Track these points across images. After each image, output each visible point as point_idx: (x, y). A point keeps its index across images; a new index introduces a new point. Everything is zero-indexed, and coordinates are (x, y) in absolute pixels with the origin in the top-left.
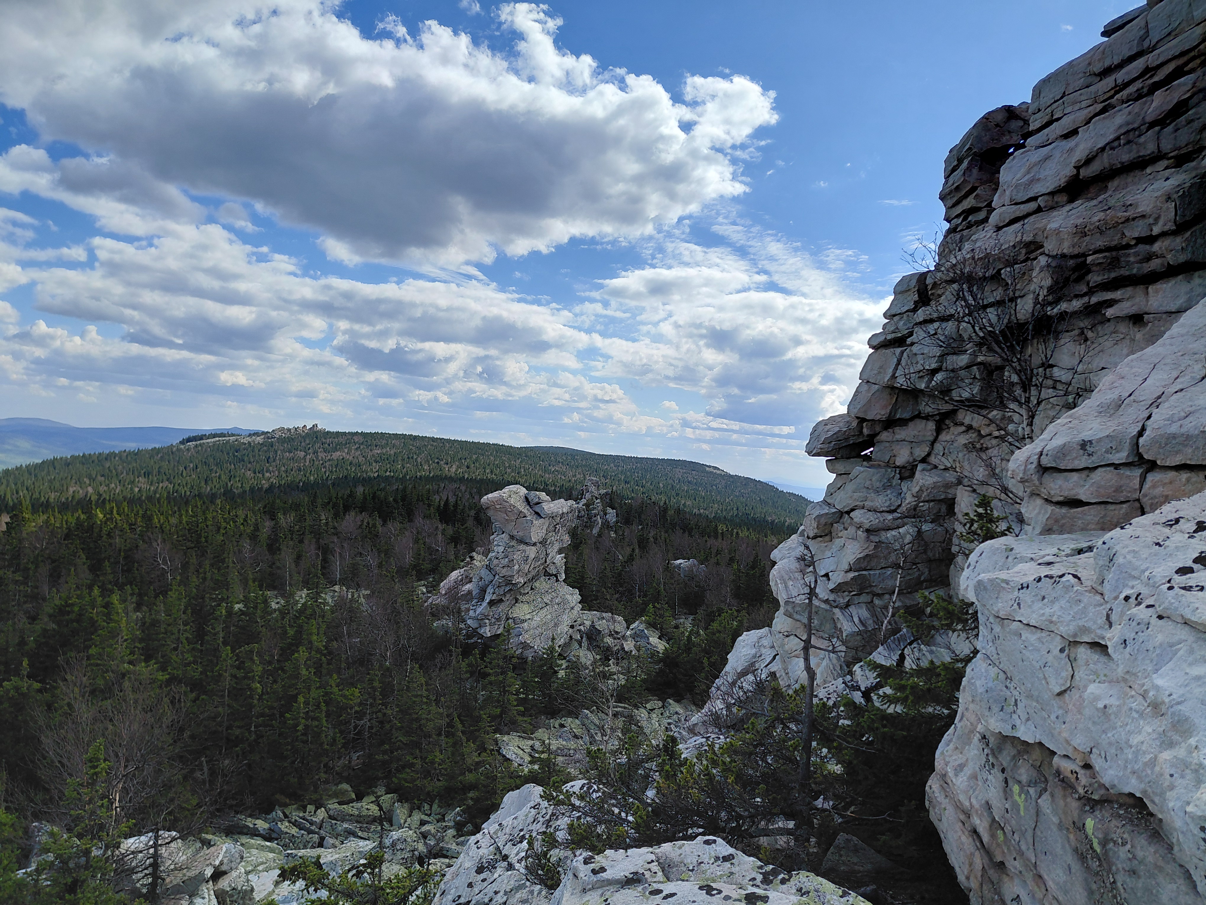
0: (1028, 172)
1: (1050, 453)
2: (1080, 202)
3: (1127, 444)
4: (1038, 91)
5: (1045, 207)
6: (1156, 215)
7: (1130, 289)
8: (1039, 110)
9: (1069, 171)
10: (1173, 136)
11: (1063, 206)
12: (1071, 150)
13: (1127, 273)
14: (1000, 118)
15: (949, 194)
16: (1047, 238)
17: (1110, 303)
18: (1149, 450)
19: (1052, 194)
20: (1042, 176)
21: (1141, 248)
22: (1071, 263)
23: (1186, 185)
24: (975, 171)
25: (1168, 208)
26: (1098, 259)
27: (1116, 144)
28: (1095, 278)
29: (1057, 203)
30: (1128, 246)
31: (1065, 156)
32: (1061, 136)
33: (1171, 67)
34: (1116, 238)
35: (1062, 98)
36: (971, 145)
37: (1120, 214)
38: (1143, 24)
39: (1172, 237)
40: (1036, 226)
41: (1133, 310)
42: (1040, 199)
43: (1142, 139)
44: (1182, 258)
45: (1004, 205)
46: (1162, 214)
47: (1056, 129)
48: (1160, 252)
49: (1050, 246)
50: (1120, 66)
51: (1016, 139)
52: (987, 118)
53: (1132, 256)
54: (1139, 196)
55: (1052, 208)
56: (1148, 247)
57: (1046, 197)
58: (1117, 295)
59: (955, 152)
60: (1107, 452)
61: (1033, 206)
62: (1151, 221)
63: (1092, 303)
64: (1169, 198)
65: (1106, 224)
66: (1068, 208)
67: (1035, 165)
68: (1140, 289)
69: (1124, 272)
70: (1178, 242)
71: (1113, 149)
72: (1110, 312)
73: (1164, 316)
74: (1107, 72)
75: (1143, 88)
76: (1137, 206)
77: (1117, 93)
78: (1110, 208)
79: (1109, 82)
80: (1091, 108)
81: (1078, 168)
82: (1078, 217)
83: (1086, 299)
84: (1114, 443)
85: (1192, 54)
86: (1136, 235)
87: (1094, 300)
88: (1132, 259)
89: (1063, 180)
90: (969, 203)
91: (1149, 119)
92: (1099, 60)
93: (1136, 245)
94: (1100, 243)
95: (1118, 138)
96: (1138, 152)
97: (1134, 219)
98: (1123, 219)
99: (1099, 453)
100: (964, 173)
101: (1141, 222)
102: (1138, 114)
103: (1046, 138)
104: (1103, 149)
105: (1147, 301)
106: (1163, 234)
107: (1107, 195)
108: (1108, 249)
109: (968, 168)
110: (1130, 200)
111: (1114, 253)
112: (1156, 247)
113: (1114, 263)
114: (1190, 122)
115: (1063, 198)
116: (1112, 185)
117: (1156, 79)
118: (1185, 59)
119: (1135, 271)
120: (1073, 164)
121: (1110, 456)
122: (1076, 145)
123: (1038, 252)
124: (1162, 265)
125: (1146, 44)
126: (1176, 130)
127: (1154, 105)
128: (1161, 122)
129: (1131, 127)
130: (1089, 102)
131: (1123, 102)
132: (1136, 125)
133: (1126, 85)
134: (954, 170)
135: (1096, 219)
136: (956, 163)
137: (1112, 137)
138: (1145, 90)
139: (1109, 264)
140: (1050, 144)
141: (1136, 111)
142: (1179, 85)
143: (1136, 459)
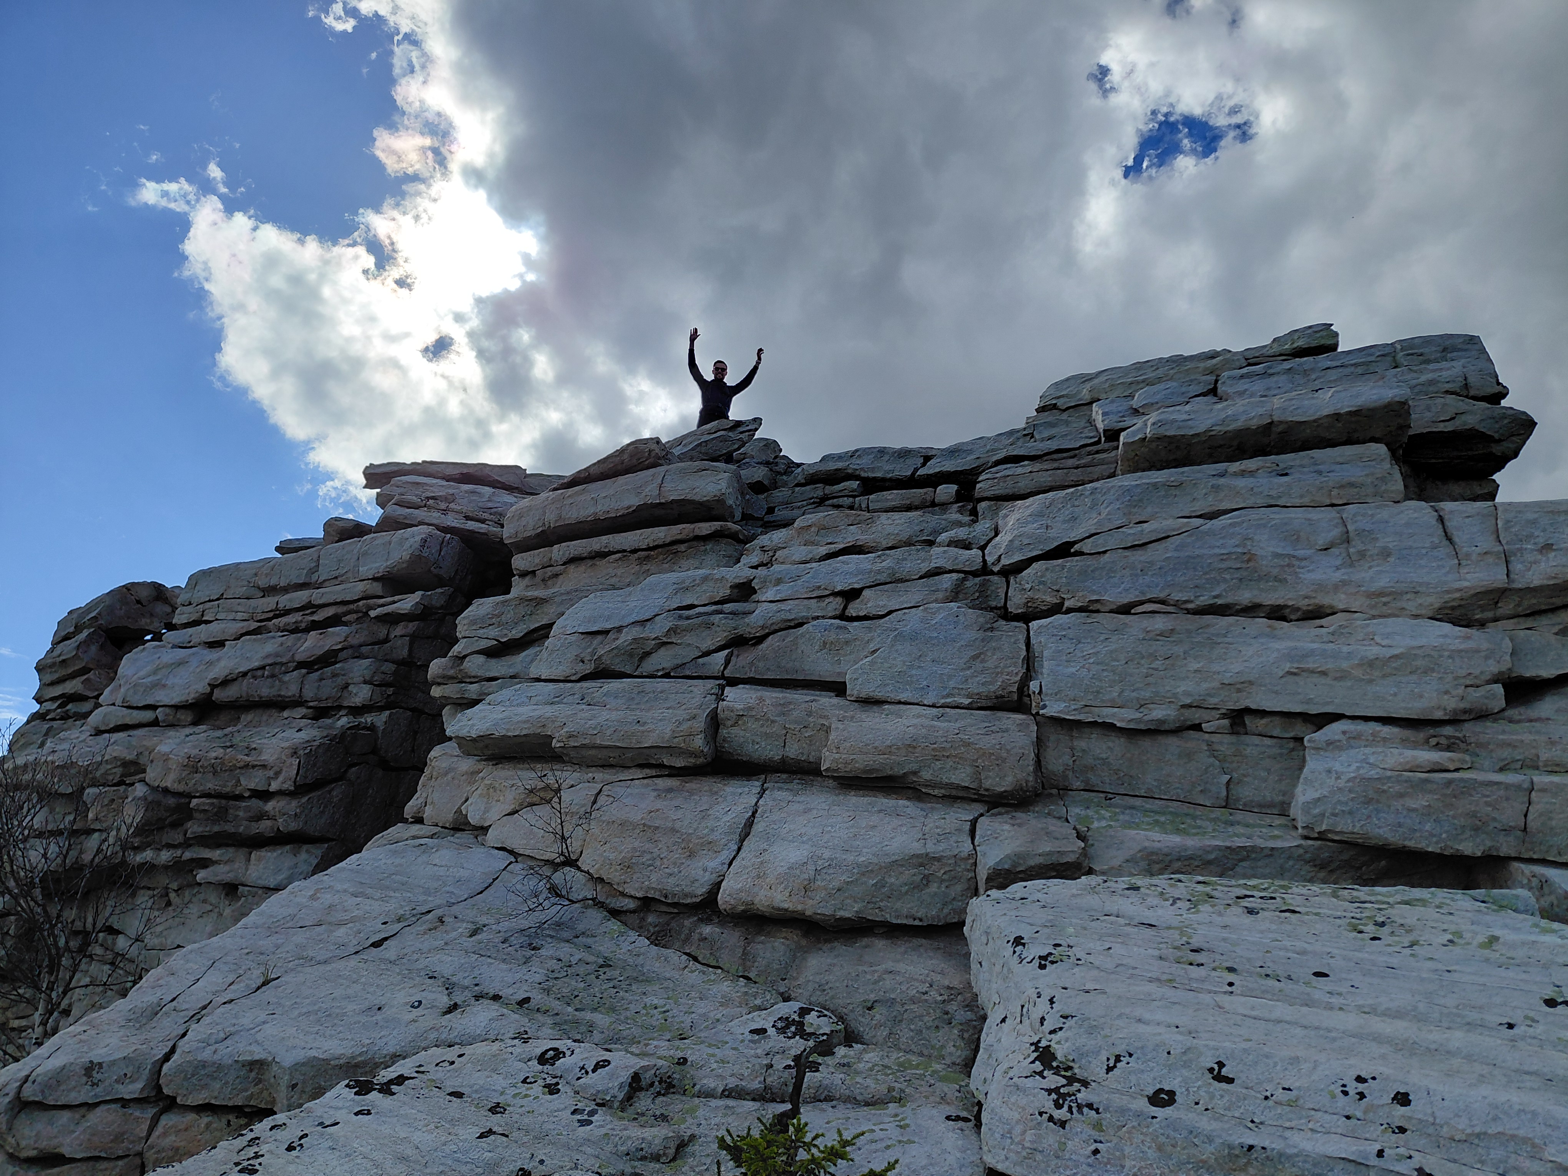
0: (155, 672)
1: (39, 1080)
2: (203, 727)
3: (147, 1071)
4: (195, 580)
5: (164, 721)
6: (276, 769)
7: (231, 850)
8: (190, 604)
9: (202, 687)
10: (316, 684)
11: (184, 726)
12: (210, 663)
13: (233, 830)
14: (144, 594)
15: (50, 667)
16: (152, 761)
17: (205, 863)
18: (171, 1081)
19: (176, 707)
20: (169, 683)
21: (255, 803)
22: (171, 801)
23: (315, 743)
24: (94, 648)
25: (291, 765)
26: (204, 804)
27: (259, 673)
28: (194, 828)
29: (179, 720)
30: (239, 797)
31: (203, 667)
32: (206, 643)
33: (330, 612)
34: (230, 784)
35: (218, 599)
36: (99, 614)
37: (240, 757)
38: (315, 557)
39: (288, 798)
40: (145, 743)
41: (228, 877)
42: (160, 709)
43: (287, 678)
44: (293, 826)
45: (114, 704)
46: (285, 769)
47: (202, 633)
48: (272, 813)
49: (151, 775)
50: (286, 590)
51: (156, 625)
52: (128, 588)
53: (241, 811)
54: (266, 741)
55: (172, 726)
56: (261, 803)
57: (167, 710)
58: (215, 854)
59: (75, 616)
60: (117, 1081)
61: (148, 715)
62: (271, 773)
63: (184, 858)
64: (295, 753)
65: (222, 764)
66: (188, 731)
67: (167, 666)
68: (242, 853)
69: (229, 828)
70: (292, 806)
71: (255, 677)
72: (201, 875)
73: (260, 892)
74: (270, 591)
75: (301, 621)
76: (260, 753)
77: (276, 616)
78: (231, 746)
79: (270, 603)
80: (246, 623)
81: (213, 686)
82: (195, 747)
83: (179, 852)
84: (131, 1068)
85: (351, 606)
86: (252, 786)
87: (188, 855)
88: (241, 814)
89: (192, 696)
90: (72, 686)
91: (299, 657)
92: (267, 575)
93: (250, 797)
94: (211, 784)
95: (263, 668)
96: (279, 690)
97: (254, 767)
98: (242, 764)
99: (107, 1083)
100: (78, 647)
101: (260, 773)
102: (289, 649)
103: (188, 639)
104: (245, 674)
105: (247, 870)
106: (281, 793)
107: (235, 729)
108: (219, 796)
109: (85, 641)
110: (256, 742)
111: (224, 802)
112: (270, 806)
113: (221, 815)
114: (335, 675)
115: (187, 716)
116: (246, 718)
117: (315, 618)
118: (344, 609)
119: (241, 829)
120: (207, 681)
121: (121, 1086)
122: (219, 660)
123: (137, 777)
124: (272, 828)
125: (314, 578)
126: (321, 679)
127: (305, 645)
128: (309, 665)
129: (279, 660)
130: (246, 616)
131: (279, 630)
132: (284, 660)
133: (287, 612)
134: (66, 638)
135: (214, 755)
136: (72, 629)
137: (256, 664)
138: (303, 625)
139: (216, 814)
140: (191, 647)
141: (289, 644)
142: (333, 633)
143: (153, 1094)
